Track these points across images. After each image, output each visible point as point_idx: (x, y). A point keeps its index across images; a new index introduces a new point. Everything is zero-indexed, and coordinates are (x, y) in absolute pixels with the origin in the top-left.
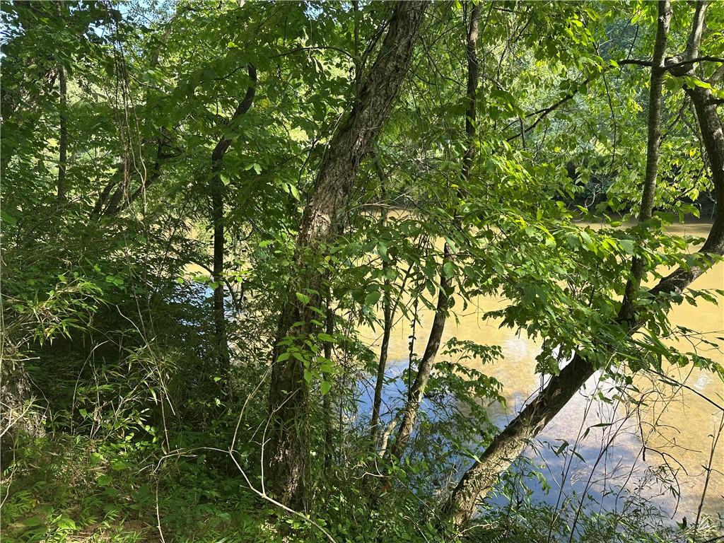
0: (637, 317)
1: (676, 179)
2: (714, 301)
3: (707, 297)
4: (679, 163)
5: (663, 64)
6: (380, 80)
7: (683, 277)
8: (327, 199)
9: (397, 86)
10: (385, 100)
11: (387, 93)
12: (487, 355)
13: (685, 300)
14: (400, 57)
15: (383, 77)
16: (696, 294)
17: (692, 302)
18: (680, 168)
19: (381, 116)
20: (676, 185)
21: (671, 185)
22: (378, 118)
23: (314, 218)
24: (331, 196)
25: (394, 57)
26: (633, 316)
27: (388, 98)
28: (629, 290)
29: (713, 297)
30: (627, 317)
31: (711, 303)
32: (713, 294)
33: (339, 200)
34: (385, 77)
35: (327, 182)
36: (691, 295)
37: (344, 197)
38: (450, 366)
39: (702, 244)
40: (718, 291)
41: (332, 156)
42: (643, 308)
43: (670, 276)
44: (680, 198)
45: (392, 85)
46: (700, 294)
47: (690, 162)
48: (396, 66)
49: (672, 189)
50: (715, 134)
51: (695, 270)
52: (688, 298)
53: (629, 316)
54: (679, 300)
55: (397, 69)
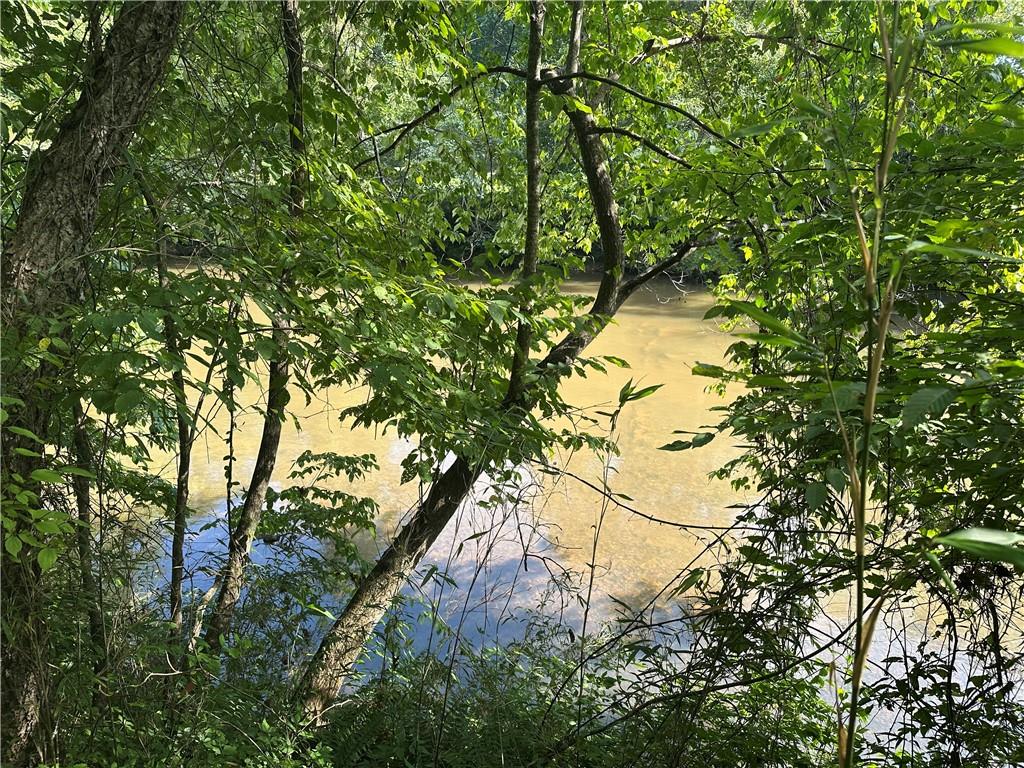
0: (527, 397)
1: (567, 226)
2: (603, 369)
3: (596, 366)
4: (569, 206)
5: (538, 77)
6: (128, 50)
7: (574, 343)
8: (41, 242)
9: (160, 63)
10: (141, 84)
11: (142, 72)
12: (355, 470)
13: (574, 372)
14: (160, 17)
15: (132, 46)
16: (584, 363)
17: (582, 373)
18: (570, 212)
19: (135, 109)
20: (567, 233)
21: (562, 234)
22: (130, 111)
23: (16, 275)
24: (50, 238)
25: (150, 16)
26: (523, 396)
27: (145, 80)
28: (517, 364)
29: (602, 365)
30: (516, 398)
31: (601, 372)
32: (602, 361)
33: (66, 244)
34: (136, 46)
35: (40, 212)
36: (579, 365)
37: (75, 238)
38: (303, 492)
39: (591, 305)
40: (605, 358)
41: (47, 169)
42: (532, 385)
43: (560, 345)
44: (571, 250)
45: (152, 60)
46: (588, 362)
47: (580, 205)
48: (155, 31)
49: (564, 239)
50: (599, 170)
51: (584, 334)
52: (577, 368)
53: (518, 397)
54: (568, 373)
55: (156, 35)
